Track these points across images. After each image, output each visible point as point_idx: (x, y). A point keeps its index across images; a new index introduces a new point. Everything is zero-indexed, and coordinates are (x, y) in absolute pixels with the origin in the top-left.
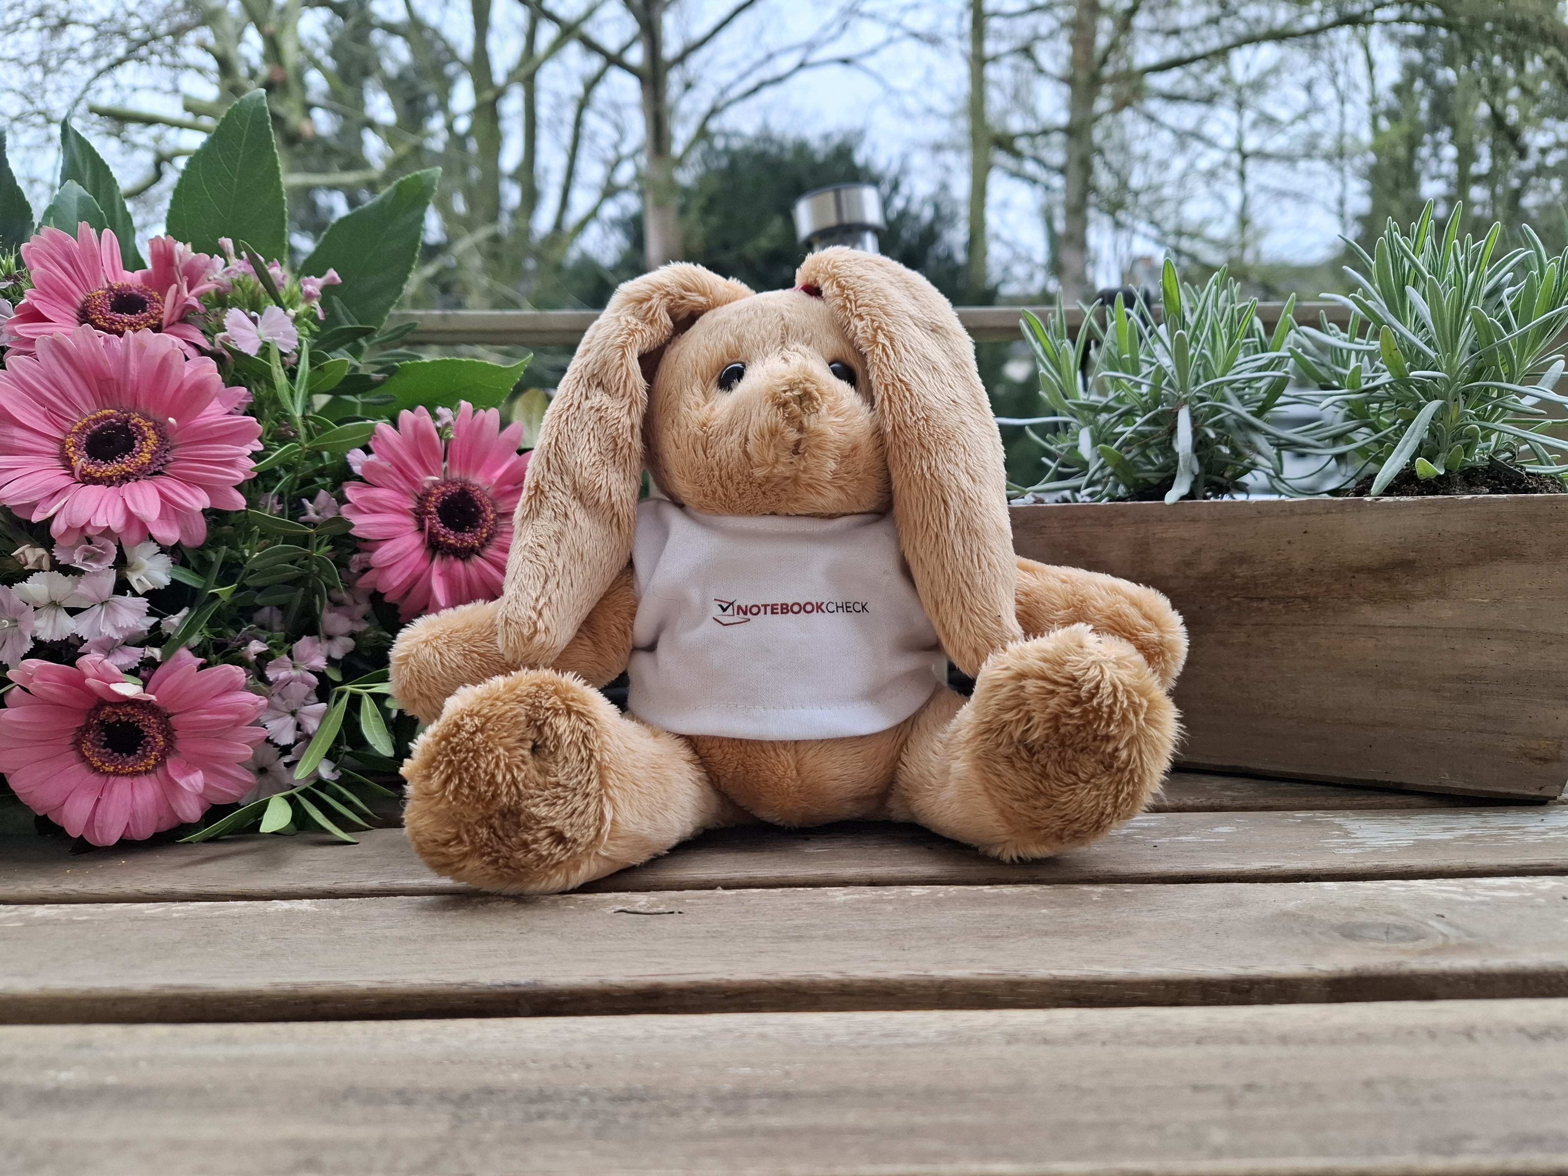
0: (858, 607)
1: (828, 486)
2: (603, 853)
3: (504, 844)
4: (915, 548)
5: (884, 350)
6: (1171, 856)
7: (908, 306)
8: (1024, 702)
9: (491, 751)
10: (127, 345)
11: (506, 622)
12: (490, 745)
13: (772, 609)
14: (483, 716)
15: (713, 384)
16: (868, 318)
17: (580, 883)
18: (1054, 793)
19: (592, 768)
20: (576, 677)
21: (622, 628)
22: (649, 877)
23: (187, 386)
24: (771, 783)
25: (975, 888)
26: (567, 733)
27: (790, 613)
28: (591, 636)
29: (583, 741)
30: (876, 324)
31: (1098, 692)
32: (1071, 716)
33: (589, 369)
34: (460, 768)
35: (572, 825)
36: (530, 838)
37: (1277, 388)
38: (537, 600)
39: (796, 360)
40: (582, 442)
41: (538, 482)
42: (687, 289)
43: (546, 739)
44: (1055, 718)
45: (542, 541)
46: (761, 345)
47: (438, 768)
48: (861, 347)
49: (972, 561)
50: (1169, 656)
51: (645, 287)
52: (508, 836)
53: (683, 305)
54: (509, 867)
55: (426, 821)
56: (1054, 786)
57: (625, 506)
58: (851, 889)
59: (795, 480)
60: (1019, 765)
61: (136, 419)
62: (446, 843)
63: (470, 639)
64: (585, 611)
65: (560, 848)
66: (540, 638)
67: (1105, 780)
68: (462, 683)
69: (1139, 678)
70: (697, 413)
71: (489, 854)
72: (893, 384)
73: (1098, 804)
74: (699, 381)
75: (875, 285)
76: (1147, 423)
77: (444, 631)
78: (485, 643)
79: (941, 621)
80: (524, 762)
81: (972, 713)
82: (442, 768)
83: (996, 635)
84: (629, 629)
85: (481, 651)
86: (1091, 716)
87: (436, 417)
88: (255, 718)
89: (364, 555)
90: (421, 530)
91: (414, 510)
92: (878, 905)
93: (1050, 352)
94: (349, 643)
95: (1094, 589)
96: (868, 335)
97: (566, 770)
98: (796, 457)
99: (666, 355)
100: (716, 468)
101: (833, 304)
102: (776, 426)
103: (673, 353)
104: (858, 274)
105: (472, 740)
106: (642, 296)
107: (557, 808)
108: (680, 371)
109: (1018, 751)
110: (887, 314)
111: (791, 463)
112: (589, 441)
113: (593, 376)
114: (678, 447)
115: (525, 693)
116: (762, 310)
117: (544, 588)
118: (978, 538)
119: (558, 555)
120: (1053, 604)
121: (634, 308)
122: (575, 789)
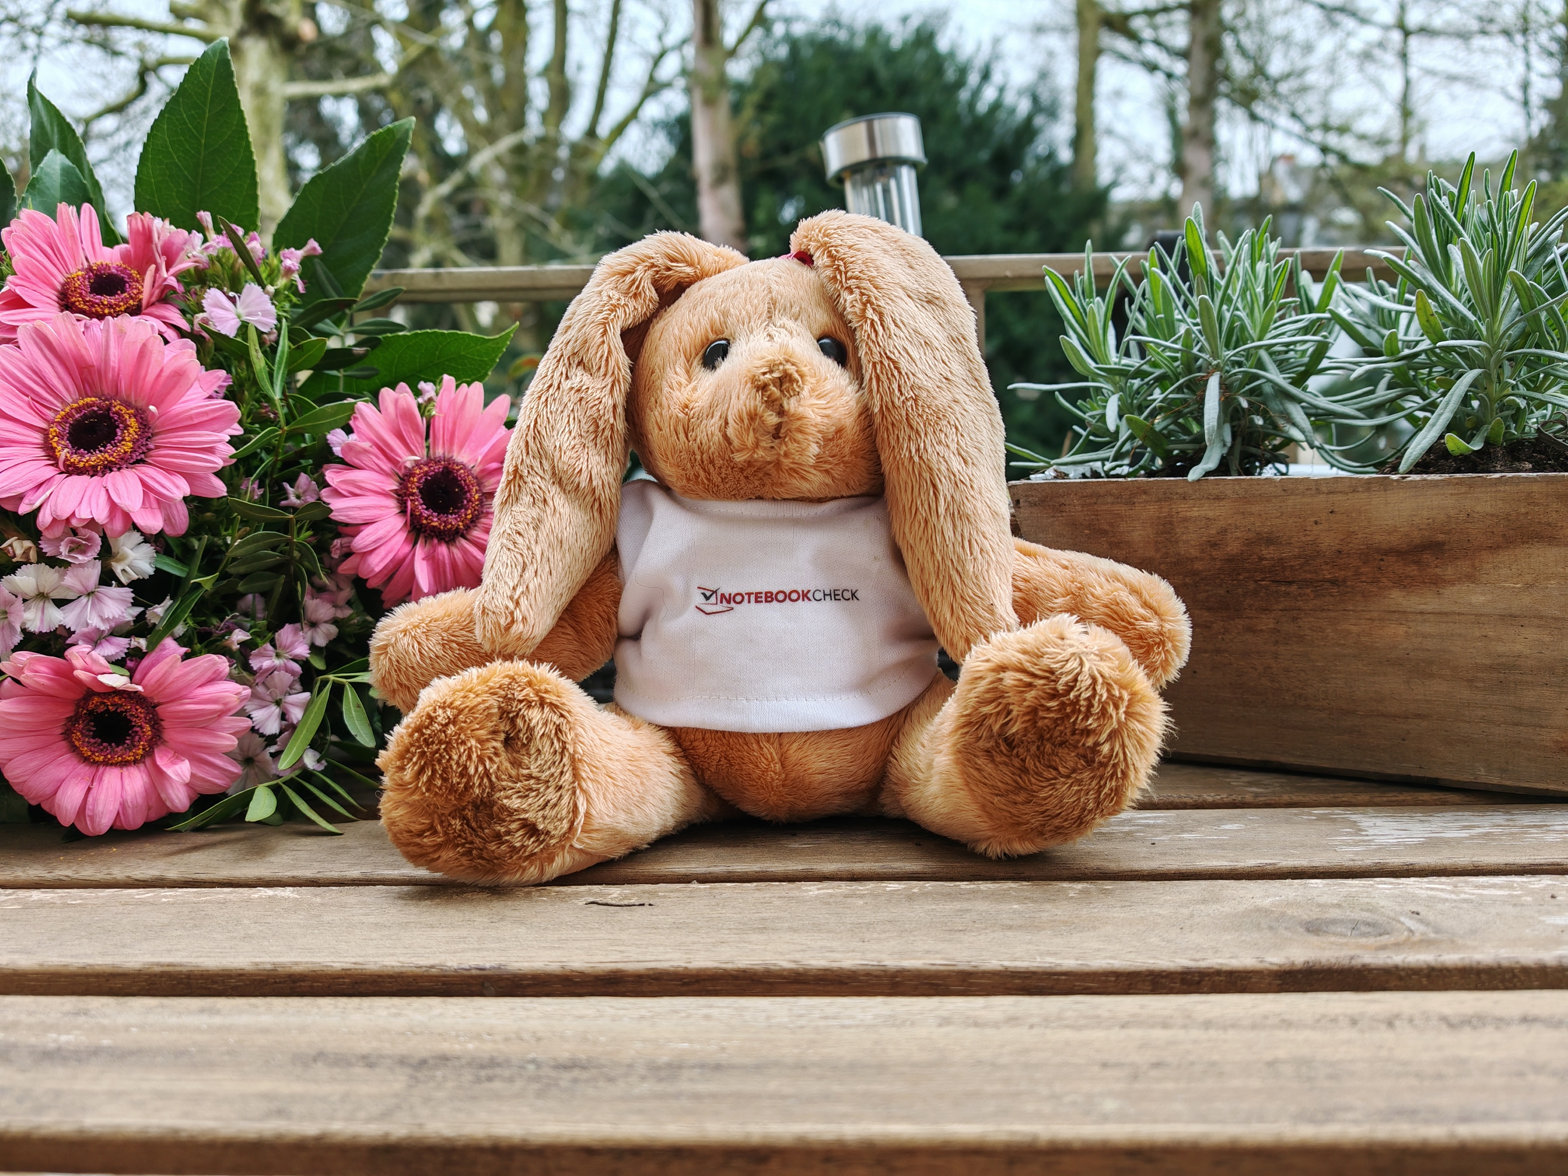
0: (847, 595)
1: (812, 470)
2: (578, 846)
3: (477, 836)
4: (905, 533)
5: (873, 326)
6: (1168, 854)
7: (902, 277)
8: (1003, 695)
9: (463, 743)
10: (107, 331)
11: (484, 612)
12: (462, 736)
13: (756, 598)
14: (456, 708)
15: (696, 362)
16: (857, 291)
17: (555, 876)
18: (1034, 787)
19: (566, 760)
20: (551, 668)
21: (606, 617)
22: (628, 871)
23: (166, 374)
24: (754, 776)
25: (952, 884)
26: (540, 725)
27: (775, 602)
28: (574, 624)
29: (556, 733)
30: (865, 298)
31: (1075, 686)
32: (1048, 709)
33: (569, 348)
34: (432, 760)
35: (544, 817)
36: (503, 830)
38: (514, 589)
39: (781, 338)
40: (561, 425)
41: (516, 466)
42: (673, 260)
43: (520, 731)
44: (1033, 712)
45: (521, 527)
46: (746, 320)
47: (411, 759)
48: (850, 322)
49: (963, 547)
51: (628, 259)
52: (481, 827)
53: (669, 276)
54: (484, 859)
55: (401, 812)
56: (1033, 780)
57: (607, 491)
58: (826, 884)
59: (778, 464)
60: (998, 759)
61: (117, 407)
62: (420, 834)
63: (450, 628)
64: (565, 600)
65: (532, 840)
66: (517, 628)
67: (1086, 775)
68: (438, 674)
69: (1122, 671)
70: (679, 393)
71: (463, 845)
72: (881, 362)
73: (1079, 799)
74: (683, 359)
75: (867, 255)
76: (1180, 389)
77: (423, 621)
78: (464, 633)
80: (496, 754)
81: (956, 705)
82: (415, 759)
83: (988, 624)
84: (613, 617)
85: (461, 639)
86: (1068, 710)
87: (418, 393)
88: (239, 708)
89: (345, 540)
90: (403, 512)
91: (395, 491)
92: (849, 900)
93: (1076, 313)
94: (332, 630)
95: (1094, 575)
96: (857, 310)
97: (539, 762)
98: (777, 441)
99: (651, 330)
100: (697, 452)
101: (823, 275)
102: (755, 410)
103: (657, 328)
104: (850, 243)
105: (444, 732)
106: (626, 268)
107: (530, 801)
108: (663, 348)
109: (998, 745)
110: (877, 287)
111: (772, 447)
112: (569, 422)
113: (574, 354)
114: (660, 430)
115: (498, 685)
116: (749, 283)
117: (521, 576)
118: (970, 523)
119: (537, 543)
120: (1053, 592)
121: (617, 282)
122: (548, 781)
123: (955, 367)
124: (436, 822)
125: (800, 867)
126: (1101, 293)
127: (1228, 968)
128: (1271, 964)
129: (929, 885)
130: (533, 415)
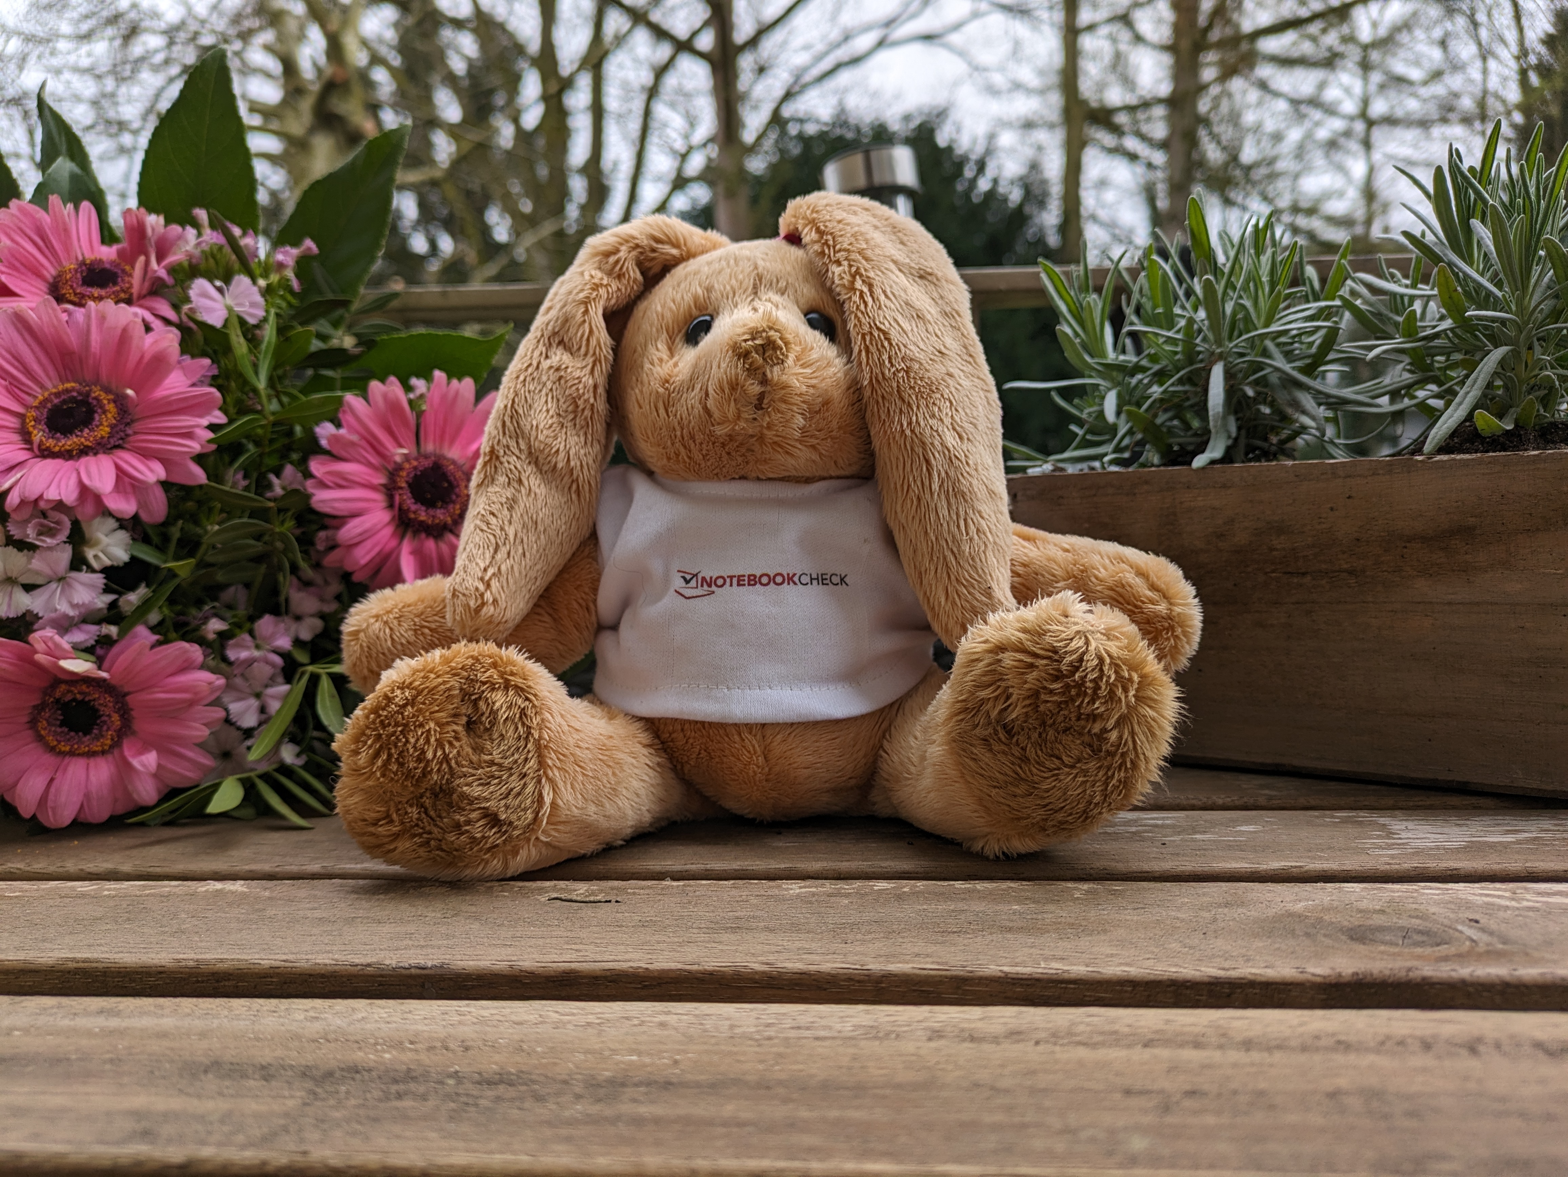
0: (836, 580)
1: (798, 445)
2: (543, 838)
3: (436, 825)
4: (897, 514)
5: (861, 296)
6: (1178, 854)
7: (893, 250)
8: (1003, 677)
9: (421, 725)
10: (88, 317)
11: (454, 595)
12: (421, 719)
13: (739, 581)
14: (415, 688)
15: (679, 338)
16: (845, 263)
17: (520, 871)
18: (1036, 778)
19: (530, 746)
20: (520, 650)
21: (584, 604)
23: (147, 357)
24: (735, 769)
25: (946, 883)
26: (504, 709)
27: (758, 585)
28: (550, 612)
29: (521, 717)
30: (854, 270)
31: (1081, 666)
32: (1051, 692)
33: (550, 328)
34: (388, 743)
35: (507, 807)
36: (462, 819)
37: (1328, 342)
38: (485, 570)
39: (766, 310)
40: (539, 404)
41: (493, 447)
42: (658, 241)
43: (483, 714)
44: (1035, 694)
45: (495, 508)
46: (731, 296)
47: (365, 743)
48: (839, 294)
49: (958, 526)
51: (614, 240)
52: (440, 817)
53: (654, 259)
54: (443, 850)
55: (356, 799)
56: (1035, 771)
57: (586, 471)
58: (808, 883)
59: (761, 438)
60: (996, 747)
61: (97, 392)
62: (375, 824)
63: (422, 613)
64: (541, 584)
65: (494, 830)
66: (488, 610)
67: (1092, 765)
69: (1131, 651)
70: (659, 368)
71: (420, 835)
72: (871, 333)
73: (1085, 792)
74: (665, 335)
75: (856, 229)
76: (1180, 381)
77: (396, 606)
78: (436, 618)
80: (457, 739)
81: (950, 693)
82: (369, 742)
83: (985, 608)
84: (592, 606)
85: (433, 626)
86: (1073, 692)
87: (408, 388)
88: (213, 697)
89: (330, 533)
90: (391, 506)
91: (384, 485)
92: (833, 899)
93: (1073, 307)
94: (318, 624)
95: (1097, 557)
96: (846, 282)
97: (502, 748)
98: (760, 412)
99: (635, 311)
100: (678, 428)
101: (812, 251)
102: (737, 379)
103: (641, 309)
104: (839, 218)
105: (402, 714)
106: (609, 249)
107: (492, 788)
108: (646, 327)
109: (996, 732)
110: (867, 259)
111: (755, 419)
112: (546, 402)
113: (555, 334)
114: (641, 407)
115: (460, 666)
116: (735, 260)
117: (493, 557)
118: (966, 501)
119: (510, 523)
120: (1054, 575)
121: (600, 262)
122: (511, 768)
123: (949, 341)
124: (392, 810)
125: (783, 866)
126: (1098, 290)
127: (1263, 979)
128: (1313, 975)
129: (920, 884)
130: (511, 396)
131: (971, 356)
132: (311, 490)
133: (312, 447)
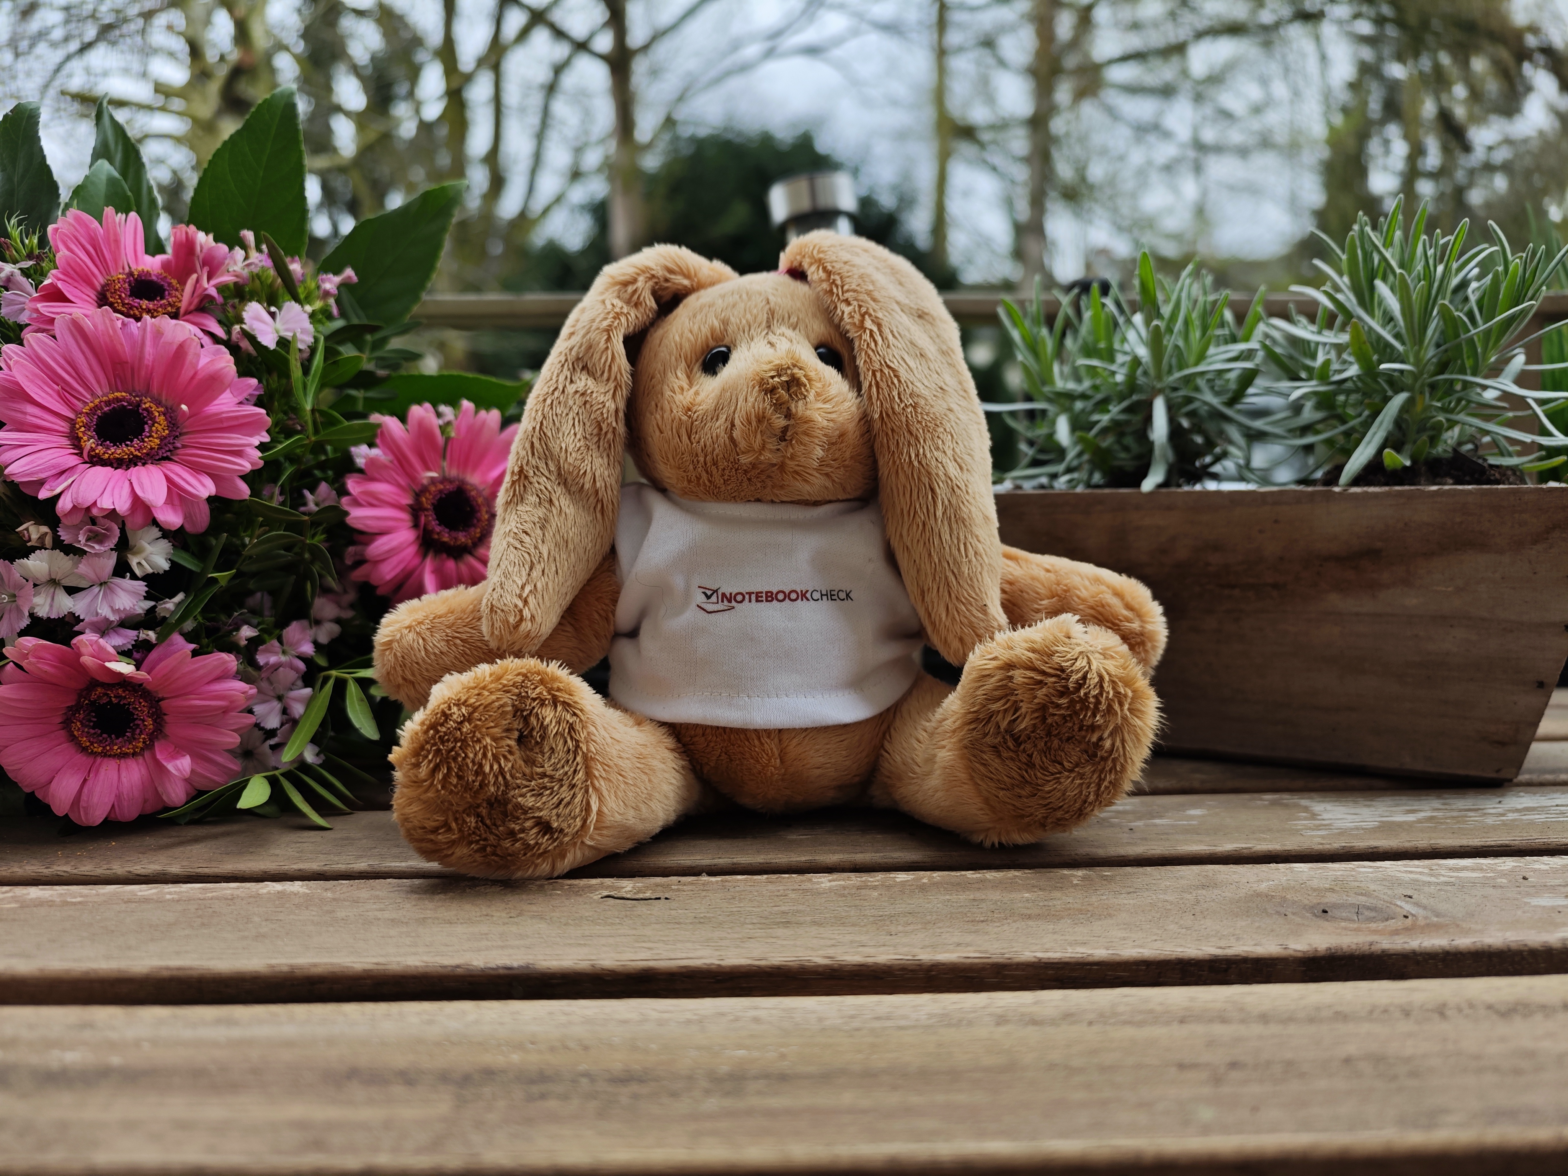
0: (842, 595)
1: (815, 473)
2: (589, 843)
3: (491, 833)
4: (901, 536)
5: (871, 335)
6: (1146, 840)
7: (895, 292)
8: (1012, 692)
9: (479, 741)
11: (492, 610)
12: (478, 735)
13: (757, 597)
14: (470, 705)
15: (697, 368)
16: (855, 303)
17: (565, 871)
18: (1040, 782)
19: (579, 759)
20: (560, 666)
21: (604, 615)
22: (634, 863)
23: (201, 376)
24: (754, 771)
25: (958, 873)
26: (554, 724)
27: (775, 601)
28: (574, 623)
29: (569, 732)
30: (863, 310)
31: (1085, 683)
32: (1058, 706)
33: (574, 353)
34: (448, 758)
35: (558, 816)
36: (517, 828)
37: (1248, 378)
39: (783, 346)
40: (566, 428)
41: (521, 467)
42: (671, 271)
43: (533, 729)
44: (1043, 708)
45: (527, 527)
46: (747, 329)
47: (426, 756)
48: (847, 332)
49: (959, 550)
50: (1149, 645)
51: (631, 271)
52: (495, 825)
53: (667, 288)
54: (497, 855)
55: (415, 808)
56: (1039, 774)
57: (609, 492)
58: (835, 875)
59: (782, 467)
60: (1005, 754)
61: (147, 403)
62: (434, 831)
63: (453, 624)
64: (569, 598)
65: (546, 837)
66: (526, 626)
67: (1088, 769)
68: (448, 670)
69: (1125, 669)
70: (681, 397)
71: (477, 842)
72: (881, 371)
73: (1081, 792)
74: (683, 365)
75: (862, 271)
76: (1123, 411)
77: (427, 617)
78: (467, 629)
79: (927, 609)
80: (510, 752)
81: (959, 702)
82: (430, 757)
83: (981, 623)
84: (611, 616)
85: (464, 636)
86: (1078, 706)
87: (439, 414)
88: (244, 705)
90: (416, 526)
91: (410, 506)
92: (863, 892)
93: (1026, 339)
94: (335, 629)
95: (1078, 577)
96: (855, 321)
97: (553, 761)
98: (783, 443)
99: (650, 338)
100: (701, 454)
101: (819, 289)
103: (657, 335)
104: (845, 259)
105: (459, 729)
106: (627, 278)
107: (544, 799)
108: (663, 354)
109: (1005, 741)
110: (874, 300)
111: (778, 450)
112: (574, 425)
113: (578, 359)
114: (661, 432)
115: (511, 683)
116: (747, 294)
117: (529, 575)
118: (965, 526)
119: (543, 542)
120: (1038, 593)
121: (619, 291)
122: (562, 780)
123: (948, 378)
125: (803, 859)
127: (1254, 956)
128: (1295, 951)
129: (936, 875)
130: (539, 418)
131: (965, 391)
132: (346, 508)
133: (347, 465)
